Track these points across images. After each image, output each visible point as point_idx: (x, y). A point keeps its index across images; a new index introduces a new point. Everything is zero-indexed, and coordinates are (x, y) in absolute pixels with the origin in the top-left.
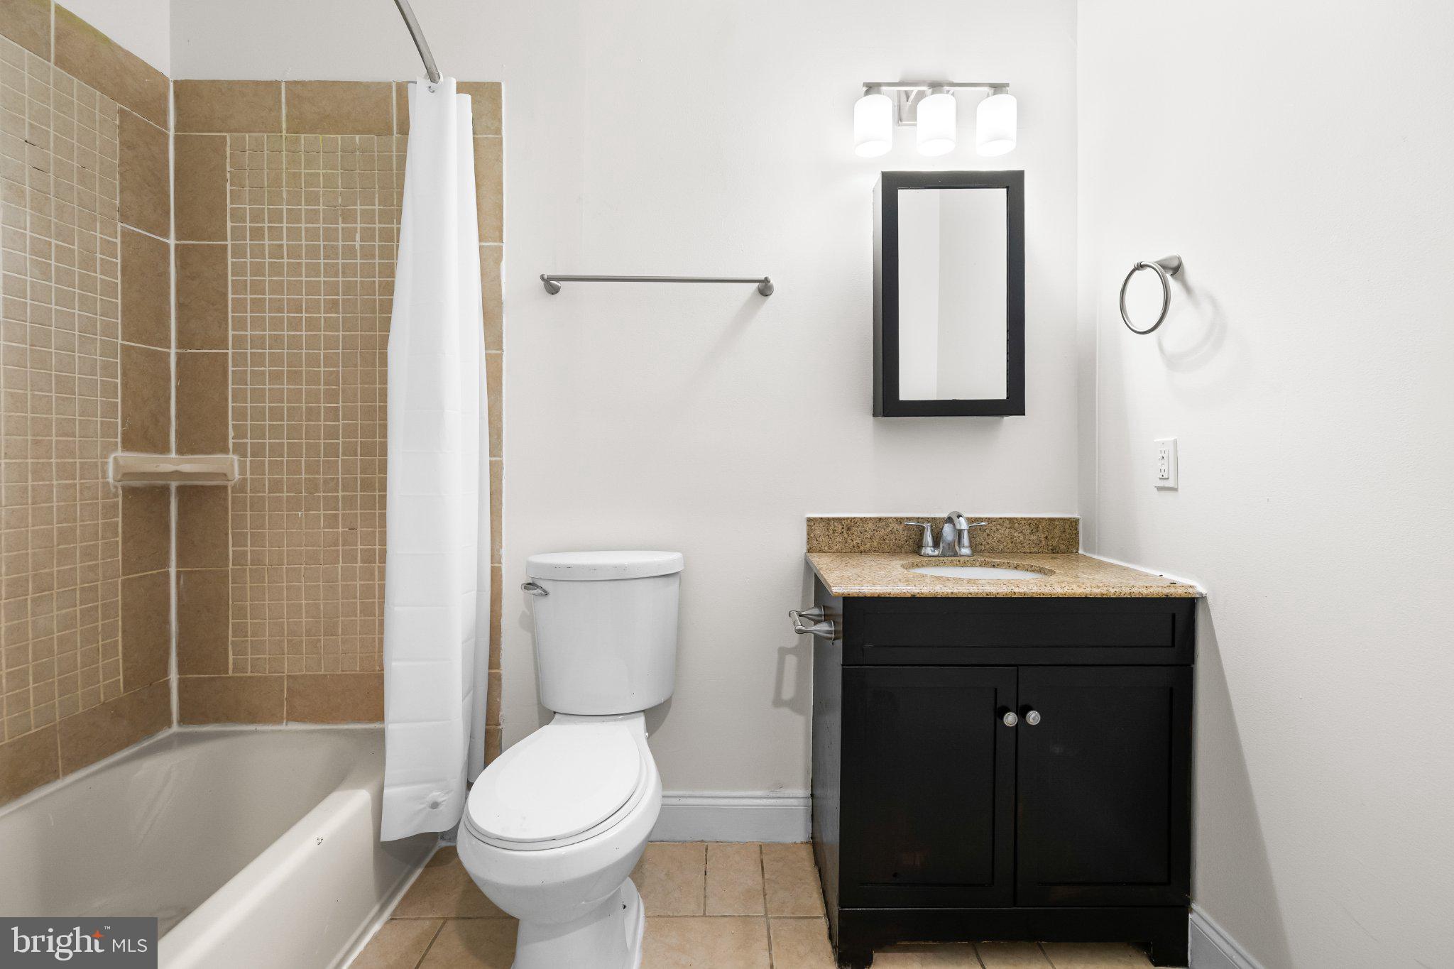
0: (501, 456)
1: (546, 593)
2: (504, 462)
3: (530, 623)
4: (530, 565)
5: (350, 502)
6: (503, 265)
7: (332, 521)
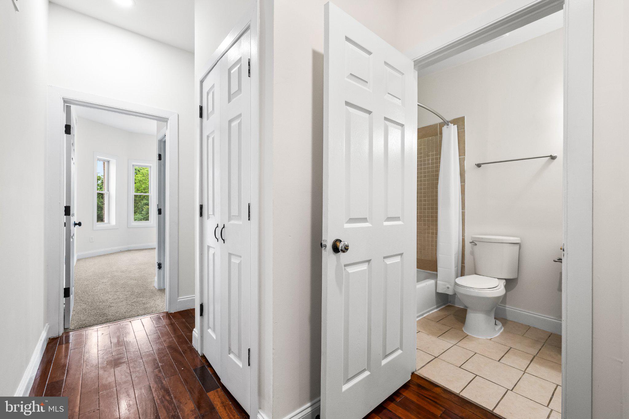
0: (465, 210)
1: (476, 245)
2: (466, 211)
3: (472, 253)
4: (472, 237)
5: (428, 220)
6: (465, 162)
7: (425, 225)
